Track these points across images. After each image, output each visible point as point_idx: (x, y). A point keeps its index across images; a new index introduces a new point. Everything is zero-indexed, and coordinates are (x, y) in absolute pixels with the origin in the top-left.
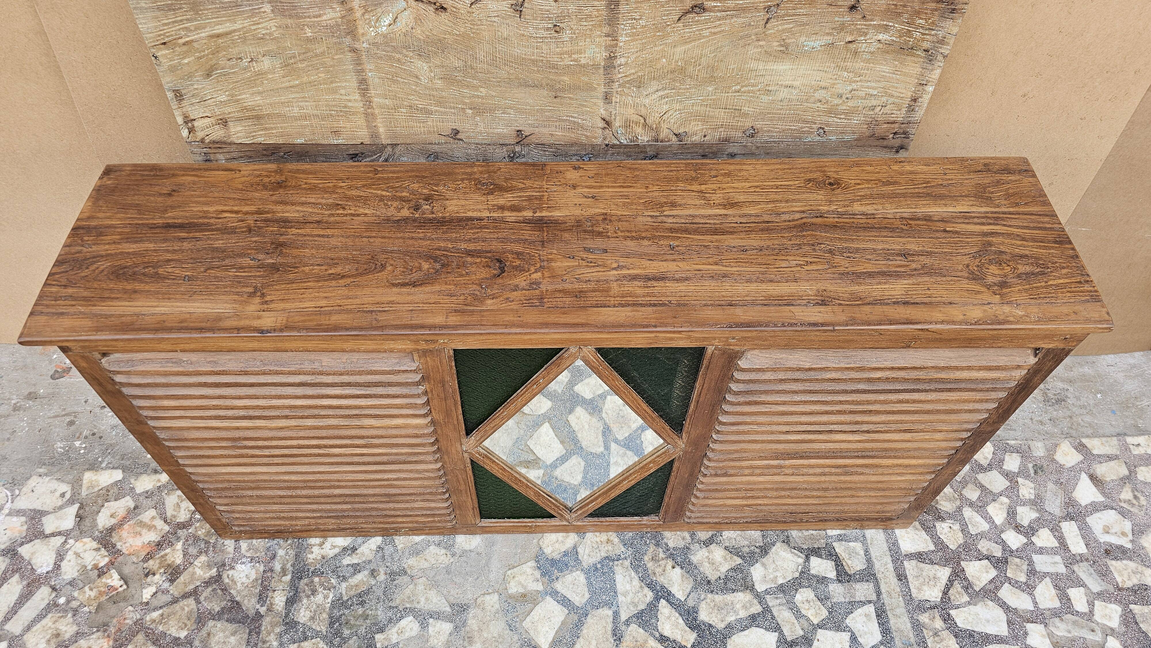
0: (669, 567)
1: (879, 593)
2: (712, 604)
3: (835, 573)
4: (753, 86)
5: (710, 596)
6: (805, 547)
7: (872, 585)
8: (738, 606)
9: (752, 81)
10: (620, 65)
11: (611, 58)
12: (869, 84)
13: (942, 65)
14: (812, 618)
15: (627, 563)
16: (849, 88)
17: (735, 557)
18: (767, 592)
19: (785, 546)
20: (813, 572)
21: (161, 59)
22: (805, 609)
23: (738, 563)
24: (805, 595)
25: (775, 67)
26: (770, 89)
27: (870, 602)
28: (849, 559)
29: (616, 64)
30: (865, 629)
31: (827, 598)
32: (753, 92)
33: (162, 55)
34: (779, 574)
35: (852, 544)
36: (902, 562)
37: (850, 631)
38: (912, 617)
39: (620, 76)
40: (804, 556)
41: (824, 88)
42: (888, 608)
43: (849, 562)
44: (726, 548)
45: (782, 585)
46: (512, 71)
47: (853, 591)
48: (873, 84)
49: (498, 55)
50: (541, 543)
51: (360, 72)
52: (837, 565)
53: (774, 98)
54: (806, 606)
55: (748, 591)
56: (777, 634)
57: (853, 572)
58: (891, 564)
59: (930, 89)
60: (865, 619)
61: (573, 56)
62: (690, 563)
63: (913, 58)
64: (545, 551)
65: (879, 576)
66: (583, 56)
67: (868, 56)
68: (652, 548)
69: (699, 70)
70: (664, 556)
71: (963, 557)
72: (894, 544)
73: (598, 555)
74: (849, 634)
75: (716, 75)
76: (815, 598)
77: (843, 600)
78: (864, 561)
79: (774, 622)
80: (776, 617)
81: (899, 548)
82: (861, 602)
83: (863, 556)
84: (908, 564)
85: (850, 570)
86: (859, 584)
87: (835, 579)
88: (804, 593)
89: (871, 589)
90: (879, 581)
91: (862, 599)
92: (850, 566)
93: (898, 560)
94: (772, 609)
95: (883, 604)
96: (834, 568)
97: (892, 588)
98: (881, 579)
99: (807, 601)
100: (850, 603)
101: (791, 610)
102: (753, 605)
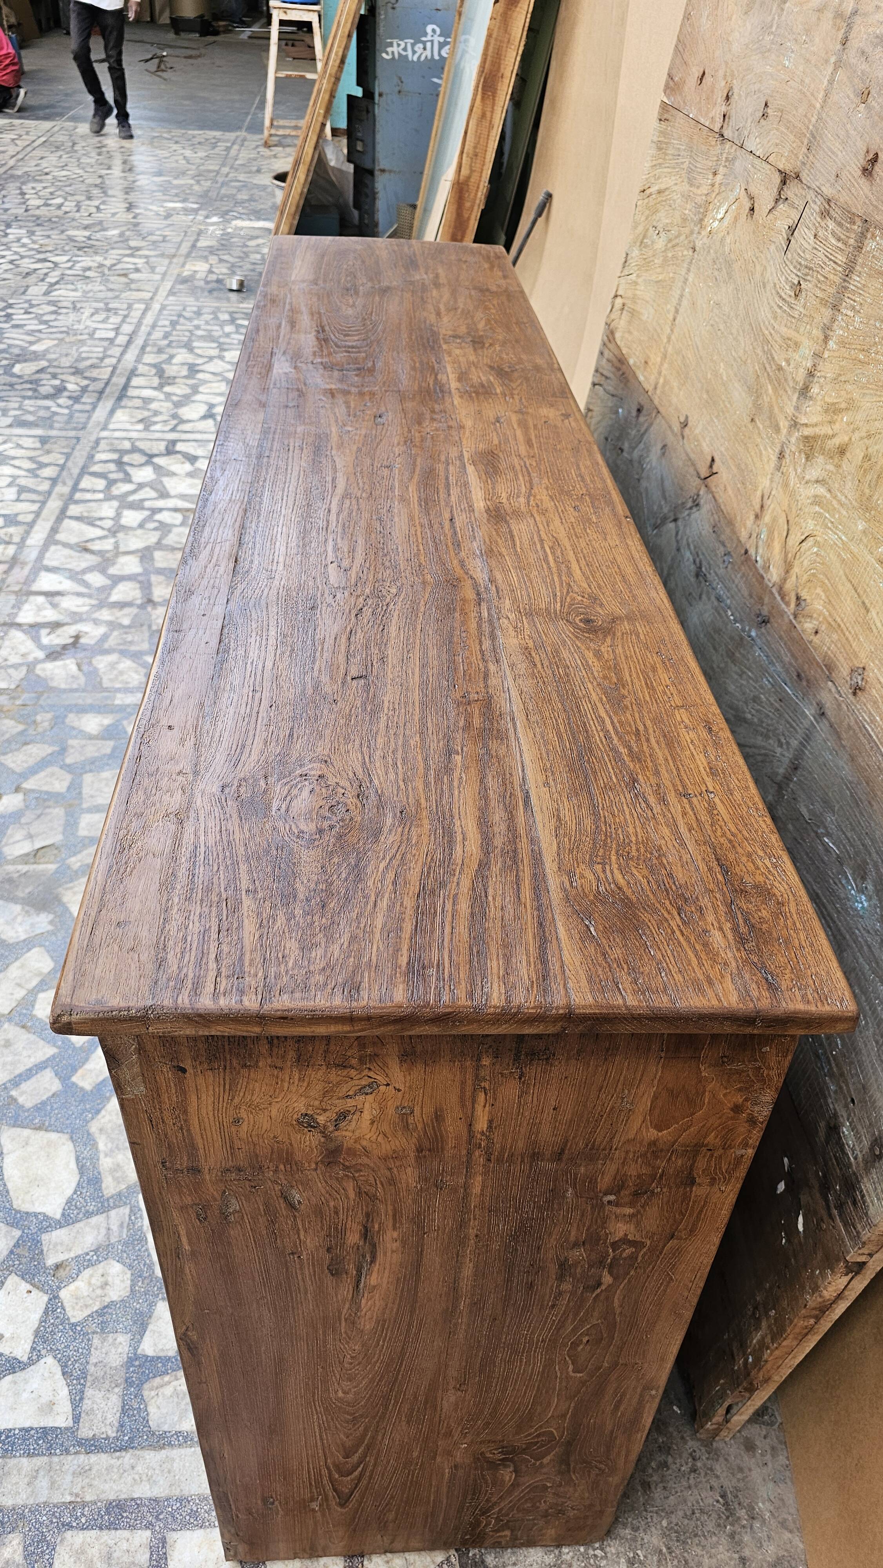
1: (93, 1446)
3: (150, 1352)
7: (112, 1433)
14: (72, 1287)
22: (91, 1276)
24: (117, 1281)
27: (77, 1419)
30: (25, 1395)
31: (103, 1326)
36: (149, 1526)
37: (31, 1362)
38: (23, 1516)
42: (55, 1459)
47: (107, 1384)
54: (97, 1281)
56: (58, 1216)
57: (146, 1393)
58: (149, 1494)
60: (44, 1400)
65: (127, 1458)
72: (194, 1514)
74: (25, 1359)
76: (107, 1300)
77: (93, 1360)
78: (166, 1428)
79: (81, 1215)
80: (89, 1220)
81: (185, 1526)
82: (81, 1399)
83: (178, 1429)
84: (145, 1540)
85: (151, 1389)
86: (120, 1404)
87: (139, 1351)
88: (123, 1281)
89: (103, 1430)
90: (118, 1454)
91: (87, 1404)
92: (161, 1390)
93: (157, 1518)
94: (104, 1215)
95: (67, 1452)
96: (161, 1354)
97: (95, 1483)
98: (120, 1461)
99: (106, 1284)
100: (84, 1374)
101: (96, 1251)
102: (119, 1182)
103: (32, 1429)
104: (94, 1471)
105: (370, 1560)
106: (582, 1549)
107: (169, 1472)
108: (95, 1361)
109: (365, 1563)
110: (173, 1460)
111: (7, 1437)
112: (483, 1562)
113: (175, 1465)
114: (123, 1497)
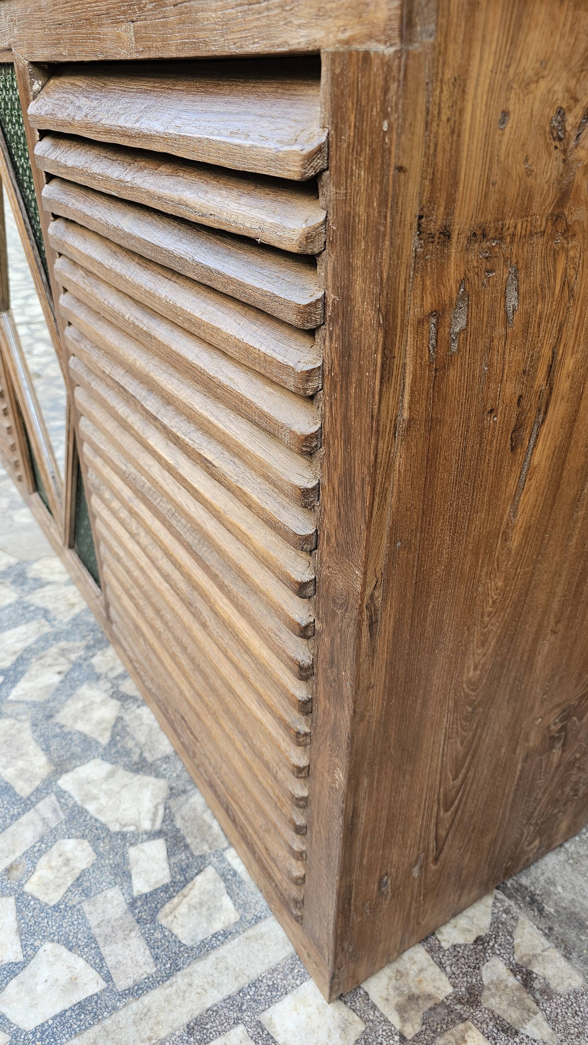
0: (58, 669)
1: (138, 991)
2: (13, 732)
3: (146, 889)
5: (27, 725)
6: (179, 823)
7: (151, 969)
8: (21, 764)
14: (34, 878)
15: (47, 629)
18: (61, 794)
19: (163, 794)
20: (132, 852)
22: (49, 861)
23: (100, 740)
24: (78, 853)
27: (108, 978)
28: (191, 907)
30: (40, 988)
31: (86, 893)
34: (103, 800)
35: (227, 902)
36: (237, 1022)
37: (28, 958)
40: (158, 825)
42: (108, 1022)
43: (183, 909)
45: (82, 812)
47: (120, 934)
52: (165, 888)
54: (57, 862)
55: (53, 768)
57: (163, 922)
58: (220, 997)
60: (63, 980)
62: (74, 688)
65: (179, 979)
72: (273, 987)
74: (21, 958)
76: (77, 872)
77: (93, 924)
78: (201, 938)
79: (8, 821)
80: (19, 821)
81: (271, 1002)
82: (102, 959)
83: (212, 932)
84: (242, 1035)
85: (167, 916)
86: (144, 943)
87: (135, 894)
88: (84, 850)
89: (141, 971)
90: (168, 982)
91: (110, 961)
92: (176, 913)
93: (240, 1010)
94: (32, 810)
95: (115, 1009)
96: (157, 886)
97: (162, 1017)
98: (175, 987)
99: (68, 860)
100: (92, 939)
101: (41, 840)
102: (31, 781)
103: (66, 1011)
104: (154, 1010)
105: (441, 933)
106: (577, 838)
107: (227, 969)
108: (95, 923)
109: (439, 937)
110: (225, 957)
111: (43, 1033)
112: (521, 885)
113: (229, 960)
114: (196, 1014)
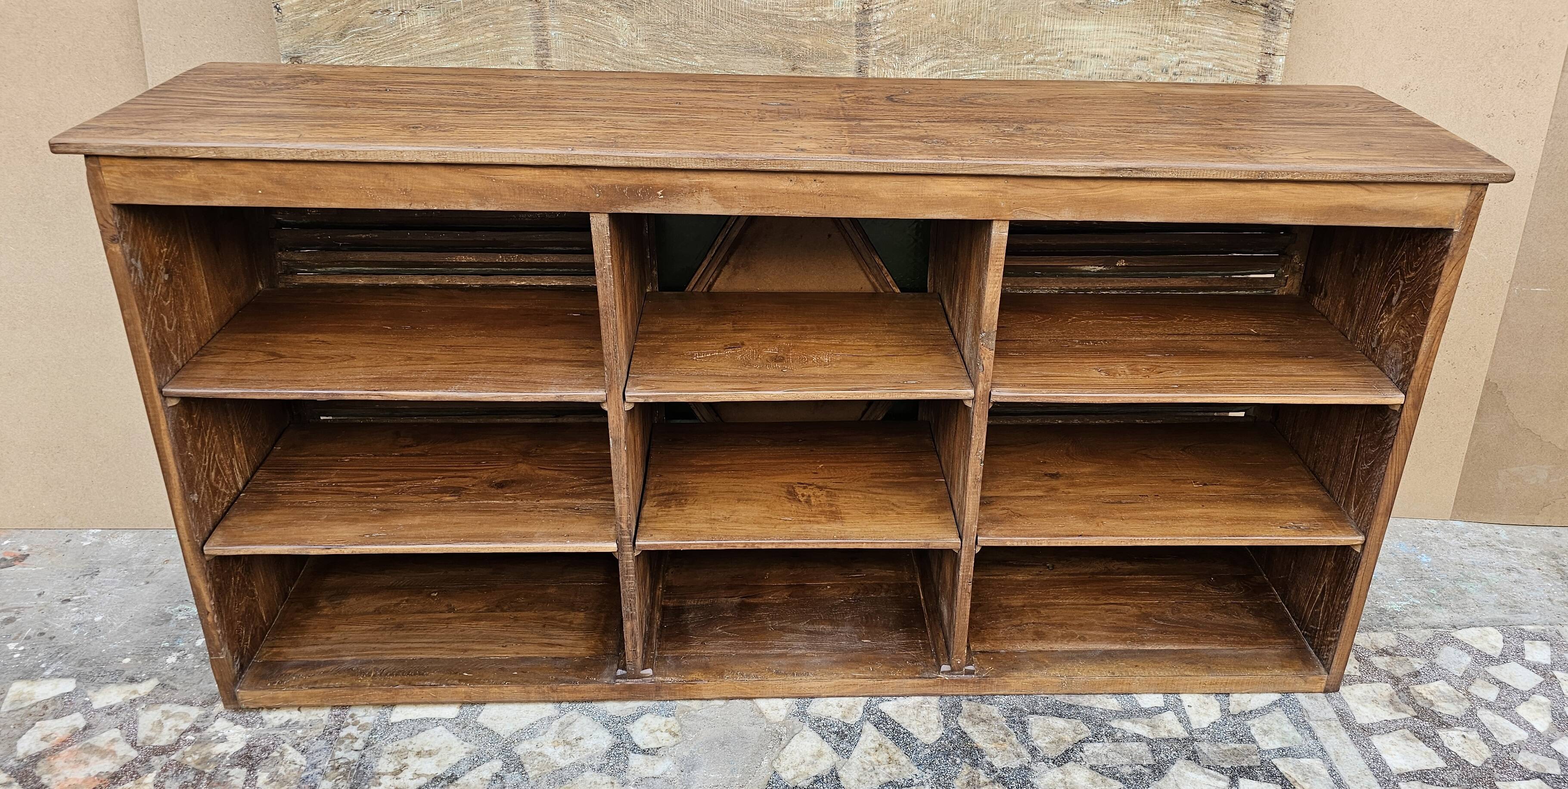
4: (1050, 54)
9: (1049, 47)
10: (878, 22)
11: (865, 12)
12: (1199, 53)
13: (1288, 26)
16: (1176, 59)
17: (1111, 781)
21: (284, 12)
25: (1076, 28)
26: (1073, 59)
29: (871, 21)
32: (1050, 63)
33: (287, 7)
39: (877, 38)
41: (1144, 59)
44: (1091, 767)
46: (736, 31)
48: (1205, 54)
49: (720, 8)
50: (775, 766)
51: (540, 30)
53: (1080, 73)
59: (1281, 61)
61: (817, 9)
63: (1250, 16)
64: (783, 775)
66: (828, 8)
67: (1193, 14)
68: (965, 769)
69: (978, 30)
70: (987, 780)
71: (1497, 776)
73: (875, 780)
75: (1000, 37)
